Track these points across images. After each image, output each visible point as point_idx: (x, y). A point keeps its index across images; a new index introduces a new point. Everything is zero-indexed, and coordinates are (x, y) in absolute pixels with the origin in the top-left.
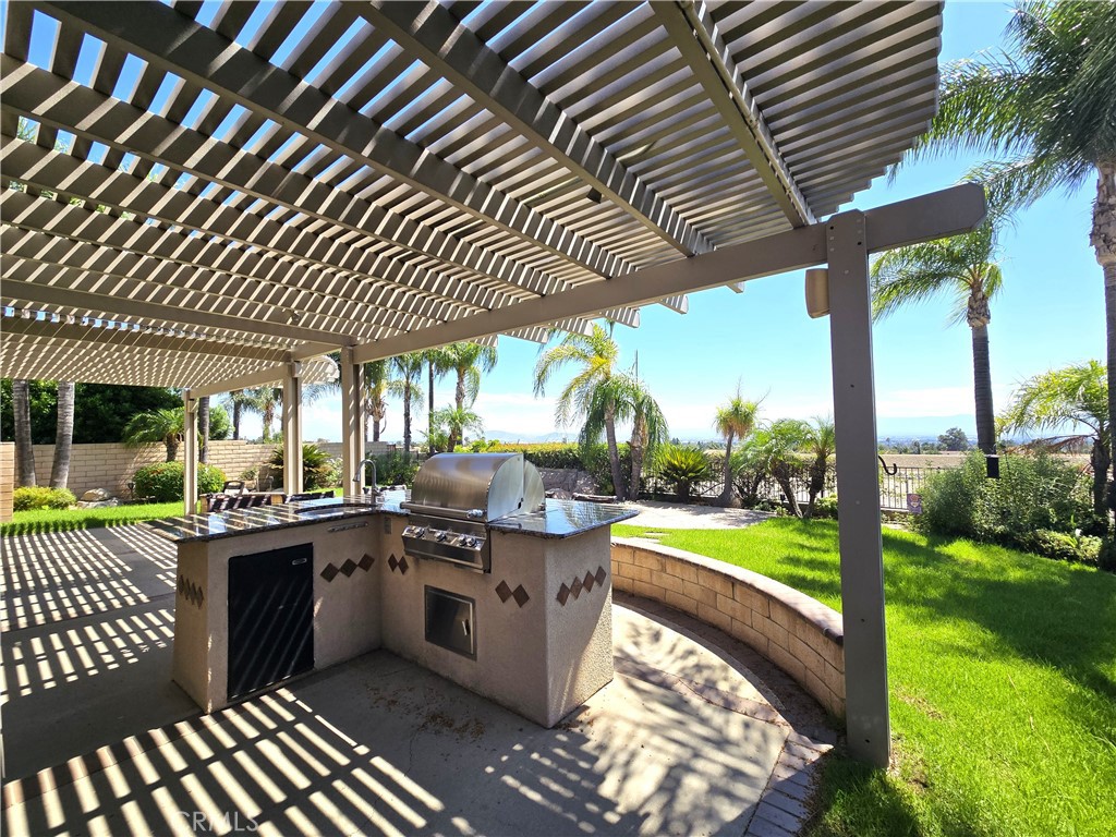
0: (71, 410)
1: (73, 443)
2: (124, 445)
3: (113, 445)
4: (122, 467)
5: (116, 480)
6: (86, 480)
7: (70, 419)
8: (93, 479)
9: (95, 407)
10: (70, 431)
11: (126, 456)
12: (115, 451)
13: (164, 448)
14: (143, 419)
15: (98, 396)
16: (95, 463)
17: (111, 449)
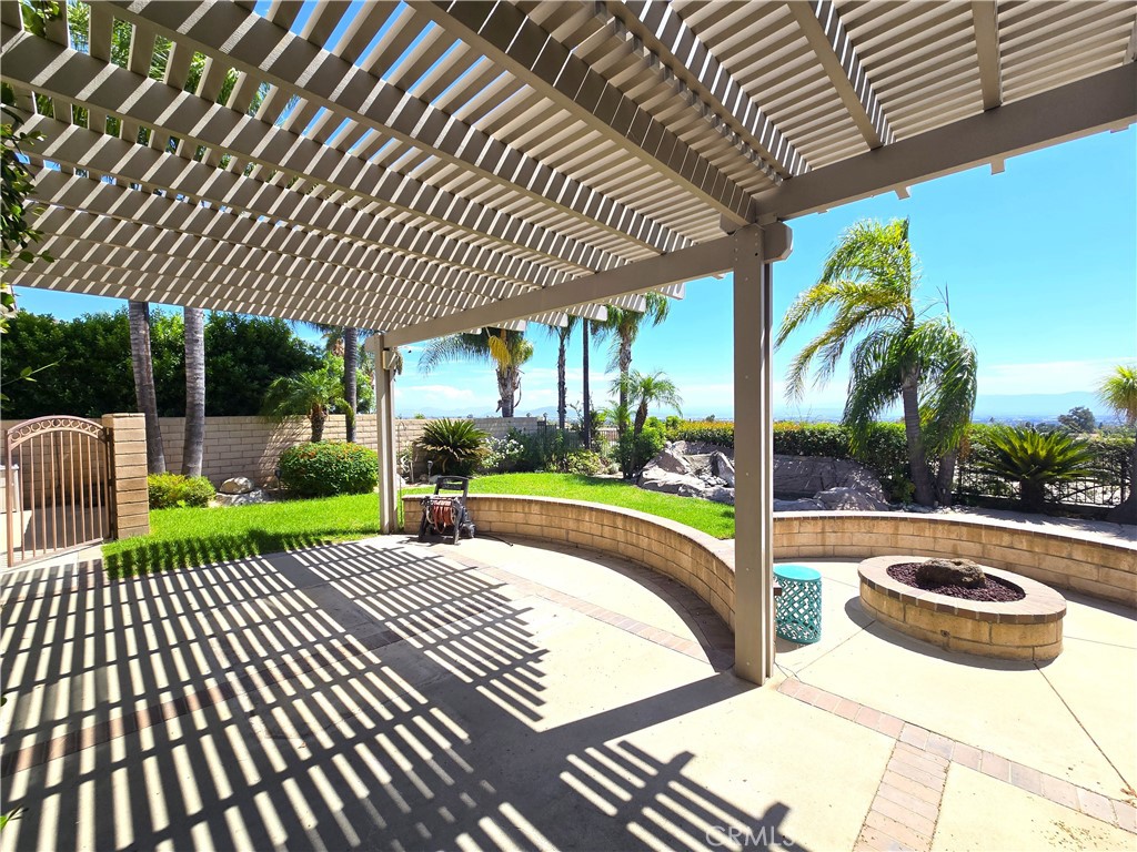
0: (202, 371)
1: (206, 415)
2: (262, 419)
3: (248, 419)
4: (261, 447)
5: (253, 463)
6: (220, 463)
7: (201, 383)
8: (228, 463)
9: (226, 369)
10: (201, 399)
11: (263, 433)
12: (250, 426)
13: (307, 423)
14: (283, 385)
15: (229, 355)
16: (230, 441)
17: (248, 423)
